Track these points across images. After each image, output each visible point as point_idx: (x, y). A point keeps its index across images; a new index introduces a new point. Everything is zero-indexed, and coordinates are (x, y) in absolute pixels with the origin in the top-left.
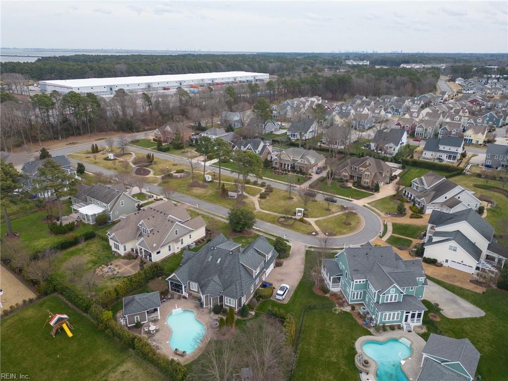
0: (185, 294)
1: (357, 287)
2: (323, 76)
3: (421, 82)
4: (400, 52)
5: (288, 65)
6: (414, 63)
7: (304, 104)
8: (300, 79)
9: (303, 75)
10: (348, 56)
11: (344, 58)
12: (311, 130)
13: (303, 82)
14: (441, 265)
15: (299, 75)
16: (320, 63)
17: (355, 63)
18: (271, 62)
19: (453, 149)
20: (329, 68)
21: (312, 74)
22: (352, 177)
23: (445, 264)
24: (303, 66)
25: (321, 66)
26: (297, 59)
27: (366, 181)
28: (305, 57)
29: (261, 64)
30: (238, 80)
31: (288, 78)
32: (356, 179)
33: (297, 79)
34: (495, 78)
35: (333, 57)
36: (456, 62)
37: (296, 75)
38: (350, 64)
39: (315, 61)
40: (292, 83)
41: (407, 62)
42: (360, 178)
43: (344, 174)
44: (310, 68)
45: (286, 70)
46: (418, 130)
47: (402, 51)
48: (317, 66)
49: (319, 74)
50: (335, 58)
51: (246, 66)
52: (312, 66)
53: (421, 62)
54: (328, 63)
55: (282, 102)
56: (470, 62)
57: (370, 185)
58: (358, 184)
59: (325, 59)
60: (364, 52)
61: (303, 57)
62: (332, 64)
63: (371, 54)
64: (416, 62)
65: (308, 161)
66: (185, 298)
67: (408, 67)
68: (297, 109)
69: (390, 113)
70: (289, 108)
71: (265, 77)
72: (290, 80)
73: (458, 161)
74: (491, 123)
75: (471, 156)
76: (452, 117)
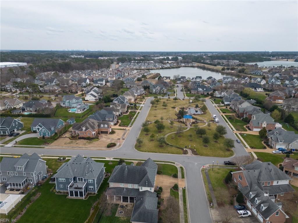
0: (26, 111)
1: (68, 102)
2: (57, 63)
3: (101, 64)
4: (102, 51)
5: (37, 58)
6: (105, 57)
7: (50, 74)
8: (46, 64)
9: (47, 63)
10: (72, 53)
11: (70, 54)
12: (54, 82)
13: (48, 66)
14: (89, 101)
15: (45, 62)
16: (56, 57)
17: (76, 57)
18: (26, 57)
19: (102, 82)
20: (61, 59)
21: (51, 62)
22: (70, 91)
23: (90, 100)
24: (46, 59)
25: (57, 58)
26: (41, 55)
27: (74, 91)
28: (47, 54)
29: (19, 58)
30: (8, 66)
31: (40, 64)
32: (71, 91)
33: (44, 64)
34: (133, 62)
35: (64, 53)
36: (123, 56)
37: (43, 63)
38: (73, 57)
39: (53, 55)
40: (42, 66)
41: (102, 56)
42: (72, 91)
43: (67, 90)
44: (50, 59)
45: (37, 61)
46: (94, 79)
47: (103, 50)
48: (55, 58)
49: (55, 62)
50: (65, 54)
51: (10, 59)
52: (52, 58)
53: (108, 56)
54: (61, 57)
55: (39, 74)
56: (130, 56)
57: (75, 92)
58: (72, 92)
59: (59, 55)
60: (82, 50)
61: (45, 53)
62: (63, 57)
63: (86, 51)
64: (106, 56)
65: (54, 88)
66: (26, 112)
67: (102, 58)
68: (47, 76)
69: (87, 75)
70: (43, 76)
71: (24, 64)
72: (41, 65)
73: (104, 86)
74: (120, 76)
75: (109, 84)
76: (106, 75)
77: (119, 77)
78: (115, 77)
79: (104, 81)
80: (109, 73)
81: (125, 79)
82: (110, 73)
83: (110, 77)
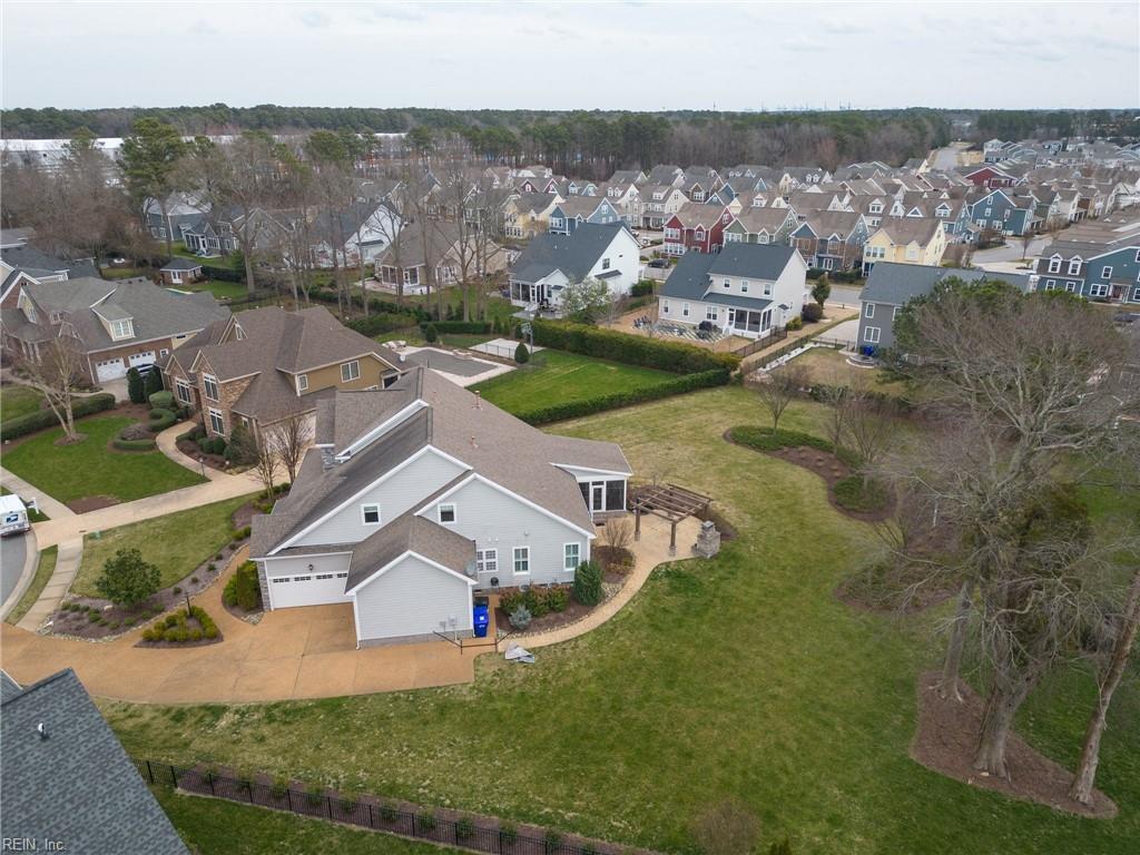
19: (756, 290)
73: (778, 335)
74: (998, 223)
75: (847, 316)
76: (862, 204)
77: (990, 231)
78: (949, 231)
79: (796, 268)
80: (896, 188)
81: (1077, 262)
82: (907, 195)
83: (886, 221)
